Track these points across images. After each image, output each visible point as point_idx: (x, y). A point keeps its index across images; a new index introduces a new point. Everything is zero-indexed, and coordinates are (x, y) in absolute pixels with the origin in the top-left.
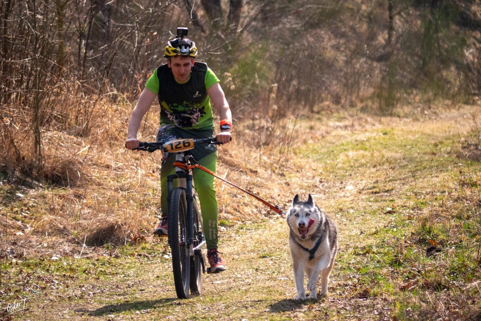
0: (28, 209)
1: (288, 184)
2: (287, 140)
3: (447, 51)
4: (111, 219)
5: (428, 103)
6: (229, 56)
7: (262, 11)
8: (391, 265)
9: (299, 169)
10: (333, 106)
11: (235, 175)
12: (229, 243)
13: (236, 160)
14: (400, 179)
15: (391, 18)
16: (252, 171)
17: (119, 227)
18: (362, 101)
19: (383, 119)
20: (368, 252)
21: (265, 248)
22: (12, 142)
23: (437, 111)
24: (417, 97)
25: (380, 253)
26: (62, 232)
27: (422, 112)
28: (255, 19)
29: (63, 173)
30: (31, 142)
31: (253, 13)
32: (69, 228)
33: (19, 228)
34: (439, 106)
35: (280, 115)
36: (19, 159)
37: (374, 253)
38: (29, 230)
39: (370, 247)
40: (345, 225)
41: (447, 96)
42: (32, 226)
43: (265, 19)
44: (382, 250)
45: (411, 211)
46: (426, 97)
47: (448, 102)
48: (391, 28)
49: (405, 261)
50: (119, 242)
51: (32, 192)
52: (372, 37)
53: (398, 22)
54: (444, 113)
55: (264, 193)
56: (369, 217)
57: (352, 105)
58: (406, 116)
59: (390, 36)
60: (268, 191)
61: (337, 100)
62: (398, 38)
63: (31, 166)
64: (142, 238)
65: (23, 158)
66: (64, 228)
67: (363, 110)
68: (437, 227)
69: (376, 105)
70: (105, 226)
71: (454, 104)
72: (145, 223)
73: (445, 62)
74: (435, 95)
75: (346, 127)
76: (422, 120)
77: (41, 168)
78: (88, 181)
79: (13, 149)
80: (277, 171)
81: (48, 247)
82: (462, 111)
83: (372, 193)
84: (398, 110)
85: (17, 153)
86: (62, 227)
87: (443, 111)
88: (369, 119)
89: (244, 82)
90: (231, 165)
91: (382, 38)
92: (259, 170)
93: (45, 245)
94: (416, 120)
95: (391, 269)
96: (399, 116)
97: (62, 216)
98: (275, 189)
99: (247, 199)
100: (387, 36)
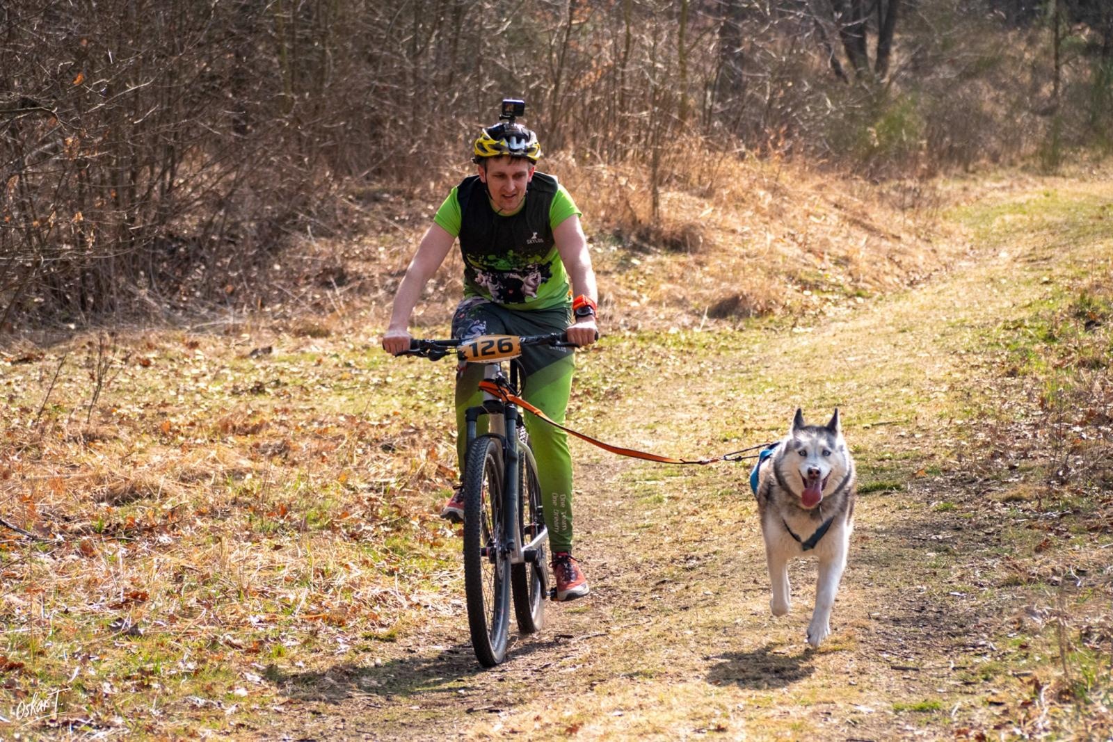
0: (645, 278)
1: (934, 251)
2: (937, 202)
4: (736, 289)
5: (1097, 162)
6: (875, 110)
7: (913, 60)
8: (1044, 340)
9: (948, 234)
10: (990, 165)
11: (875, 241)
12: (866, 316)
13: (876, 225)
14: (1060, 246)
15: (1057, 67)
16: (894, 236)
17: (745, 298)
18: (1023, 159)
19: (1047, 180)
20: (1019, 326)
21: (906, 322)
22: (627, 203)
23: (1107, 171)
24: (1085, 155)
25: (1033, 327)
26: (680, 303)
27: (1090, 172)
28: (904, 68)
29: (684, 238)
30: (648, 205)
31: (902, 62)
32: (689, 298)
33: (634, 298)
35: (931, 174)
36: (636, 222)
37: (1026, 327)
38: (645, 299)
39: (1023, 320)
40: (996, 296)
42: (648, 296)
43: (915, 69)
44: (1035, 325)
45: (1071, 282)
46: (1094, 155)
48: (1057, 79)
49: (1060, 336)
50: (744, 315)
51: (649, 259)
52: (1036, 88)
53: (1065, 71)
55: (907, 261)
56: (1022, 288)
57: (1012, 164)
58: (1072, 176)
59: (1056, 87)
60: (911, 259)
61: (995, 158)
62: (1065, 89)
63: (648, 231)
64: (770, 310)
65: (640, 222)
66: (684, 298)
67: (1025, 169)
68: (1098, 298)
69: (1038, 164)
70: (729, 296)
72: (773, 294)
74: (1106, 153)
75: (1003, 188)
76: (1089, 181)
77: (659, 233)
78: (710, 247)
79: (629, 212)
80: (922, 237)
81: (666, 319)
83: (1028, 261)
84: (1065, 169)
85: (633, 215)
86: (681, 297)
88: (1031, 180)
89: (890, 138)
90: (870, 230)
91: (1046, 89)
92: (904, 236)
93: (662, 317)
94: (1083, 180)
95: (1045, 345)
96: (1064, 176)
97: (681, 285)
98: (920, 256)
99: (888, 268)
100: (1052, 88)
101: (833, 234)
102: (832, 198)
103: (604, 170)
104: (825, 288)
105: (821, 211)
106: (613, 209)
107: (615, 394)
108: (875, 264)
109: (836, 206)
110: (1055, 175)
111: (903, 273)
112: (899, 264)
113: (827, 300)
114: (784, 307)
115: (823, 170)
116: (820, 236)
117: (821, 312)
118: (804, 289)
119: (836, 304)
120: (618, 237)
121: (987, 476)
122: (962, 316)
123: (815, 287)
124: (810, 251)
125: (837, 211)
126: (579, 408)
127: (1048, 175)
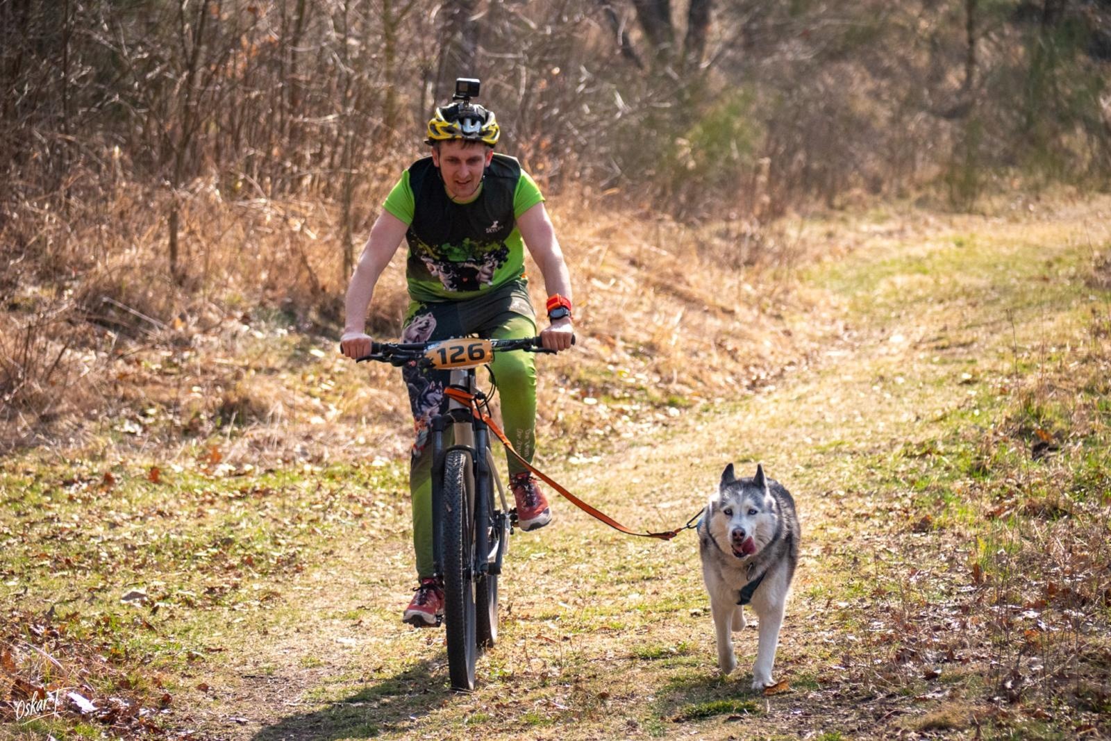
0: (332, 378)
1: (788, 333)
2: (787, 256)
3: (1070, 100)
5: (1035, 191)
6: (686, 111)
7: (745, 31)
8: (970, 474)
9: (808, 307)
10: (868, 197)
11: (695, 318)
12: (684, 436)
13: (696, 292)
14: (987, 324)
15: (972, 42)
16: (724, 310)
18: (919, 188)
19: (957, 219)
20: (929, 452)
21: (748, 445)
22: (304, 260)
23: (1052, 206)
24: (1016, 180)
25: (951, 454)
27: (1025, 207)
28: (731, 45)
29: (394, 315)
30: (337, 261)
31: (727, 35)
33: (316, 411)
34: (1056, 194)
35: (775, 212)
36: (317, 290)
37: (939, 453)
38: (333, 413)
39: (933, 442)
40: (889, 404)
41: (1068, 179)
42: (338, 408)
43: (748, 46)
44: (954, 449)
45: (1007, 381)
46: (1031, 180)
47: (1071, 189)
48: (970, 61)
49: (994, 467)
52: (937, 76)
53: (984, 49)
54: (1065, 210)
55: (746, 349)
56: (930, 391)
57: (902, 195)
58: (997, 214)
59: (970, 74)
60: (752, 346)
61: (875, 186)
62: (983, 78)
63: (337, 303)
65: (324, 289)
66: (395, 410)
67: (922, 203)
68: (1051, 406)
69: (943, 196)
71: (1081, 193)
73: (1066, 120)
74: (1049, 177)
75: (890, 234)
76: (1024, 220)
79: (306, 274)
80: (769, 310)
81: (367, 444)
82: (1095, 205)
83: (937, 348)
84: (983, 202)
85: (313, 279)
86: (390, 408)
87: (1063, 205)
88: (932, 220)
89: (711, 156)
90: (688, 300)
91: (954, 78)
92: (738, 309)
93: (362, 440)
94: (1014, 220)
95: (970, 482)
96: (984, 214)
97: (390, 390)
98: (766, 342)
99: (716, 360)
100: (963, 75)
101: (629, 307)
102: (627, 250)
103: (266, 208)
104: (617, 393)
105: (609, 271)
106: (282, 269)
107: (292, 564)
108: (696, 354)
109: (633, 263)
110: (970, 212)
111: (739, 369)
112: (733, 354)
113: (622, 412)
114: (554, 423)
115: (609, 205)
116: (608, 310)
117: (613, 431)
118: (585, 394)
119: (636, 418)
120: (289, 314)
121: (891, 690)
122: (836, 435)
123: (602, 391)
124: (593, 335)
125: (634, 270)
126: (236, 587)
127: (958, 212)
